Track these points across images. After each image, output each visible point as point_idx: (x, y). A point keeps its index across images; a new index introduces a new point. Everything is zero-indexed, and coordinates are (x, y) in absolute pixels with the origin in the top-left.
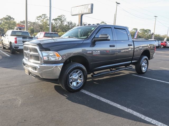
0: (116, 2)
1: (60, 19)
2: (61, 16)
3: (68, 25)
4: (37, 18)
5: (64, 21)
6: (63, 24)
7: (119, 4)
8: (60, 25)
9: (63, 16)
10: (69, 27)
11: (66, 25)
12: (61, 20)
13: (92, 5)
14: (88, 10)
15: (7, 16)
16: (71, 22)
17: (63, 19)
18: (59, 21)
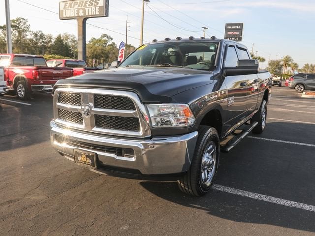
1: (16, 26)
2: (17, 20)
3: (34, 39)
5: (25, 31)
6: (23, 37)
8: (15, 40)
9: (22, 20)
10: (37, 43)
11: (31, 40)
12: (19, 28)
14: (97, 10)
16: (40, 33)
17: (22, 27)
18: (14, 30)
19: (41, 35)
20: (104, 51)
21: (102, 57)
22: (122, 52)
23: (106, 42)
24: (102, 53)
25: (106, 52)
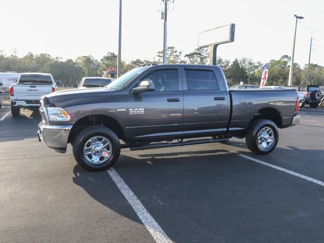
0: (295, 16)
1: (199, 53)
4: (158, 54)
6: (205, 63)
7: (301, 18)
12: (201, 55)
13: (233, 26)
15: (109, 53)
17: (204, 54)
18: (197, 57)
19: (219, 60)
20: (282, 73)
21: (279, 78)
22: (266, 74)
23: (285, 63)
24: (280, 74)
25: (284, 73)
